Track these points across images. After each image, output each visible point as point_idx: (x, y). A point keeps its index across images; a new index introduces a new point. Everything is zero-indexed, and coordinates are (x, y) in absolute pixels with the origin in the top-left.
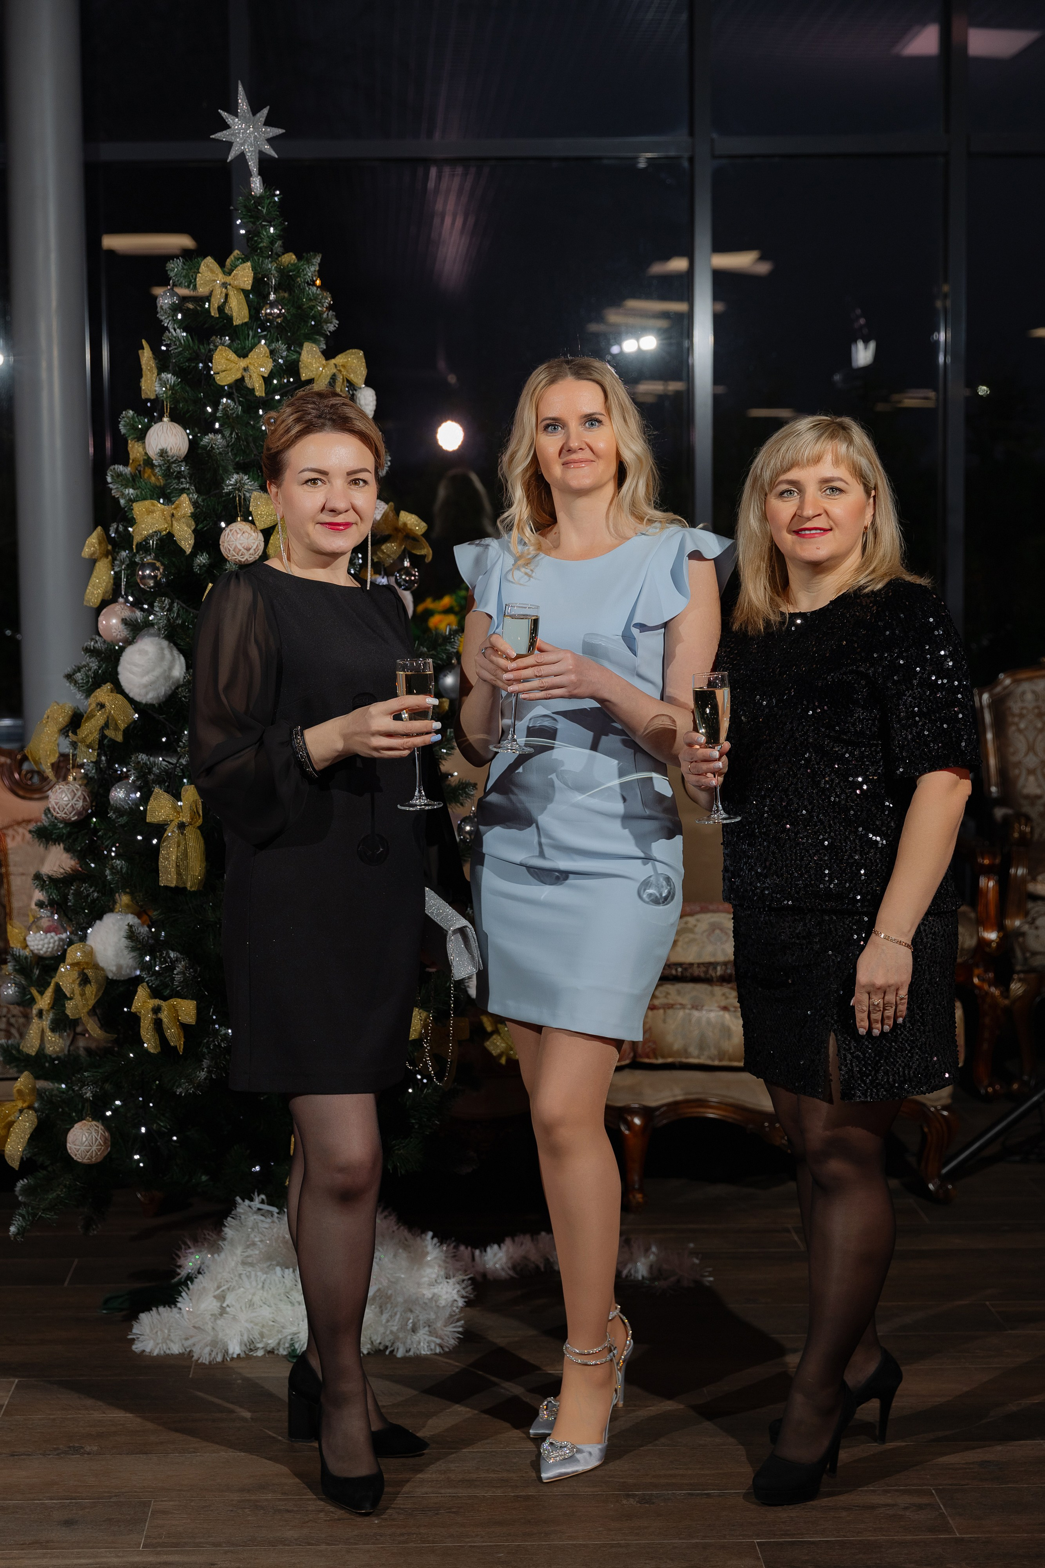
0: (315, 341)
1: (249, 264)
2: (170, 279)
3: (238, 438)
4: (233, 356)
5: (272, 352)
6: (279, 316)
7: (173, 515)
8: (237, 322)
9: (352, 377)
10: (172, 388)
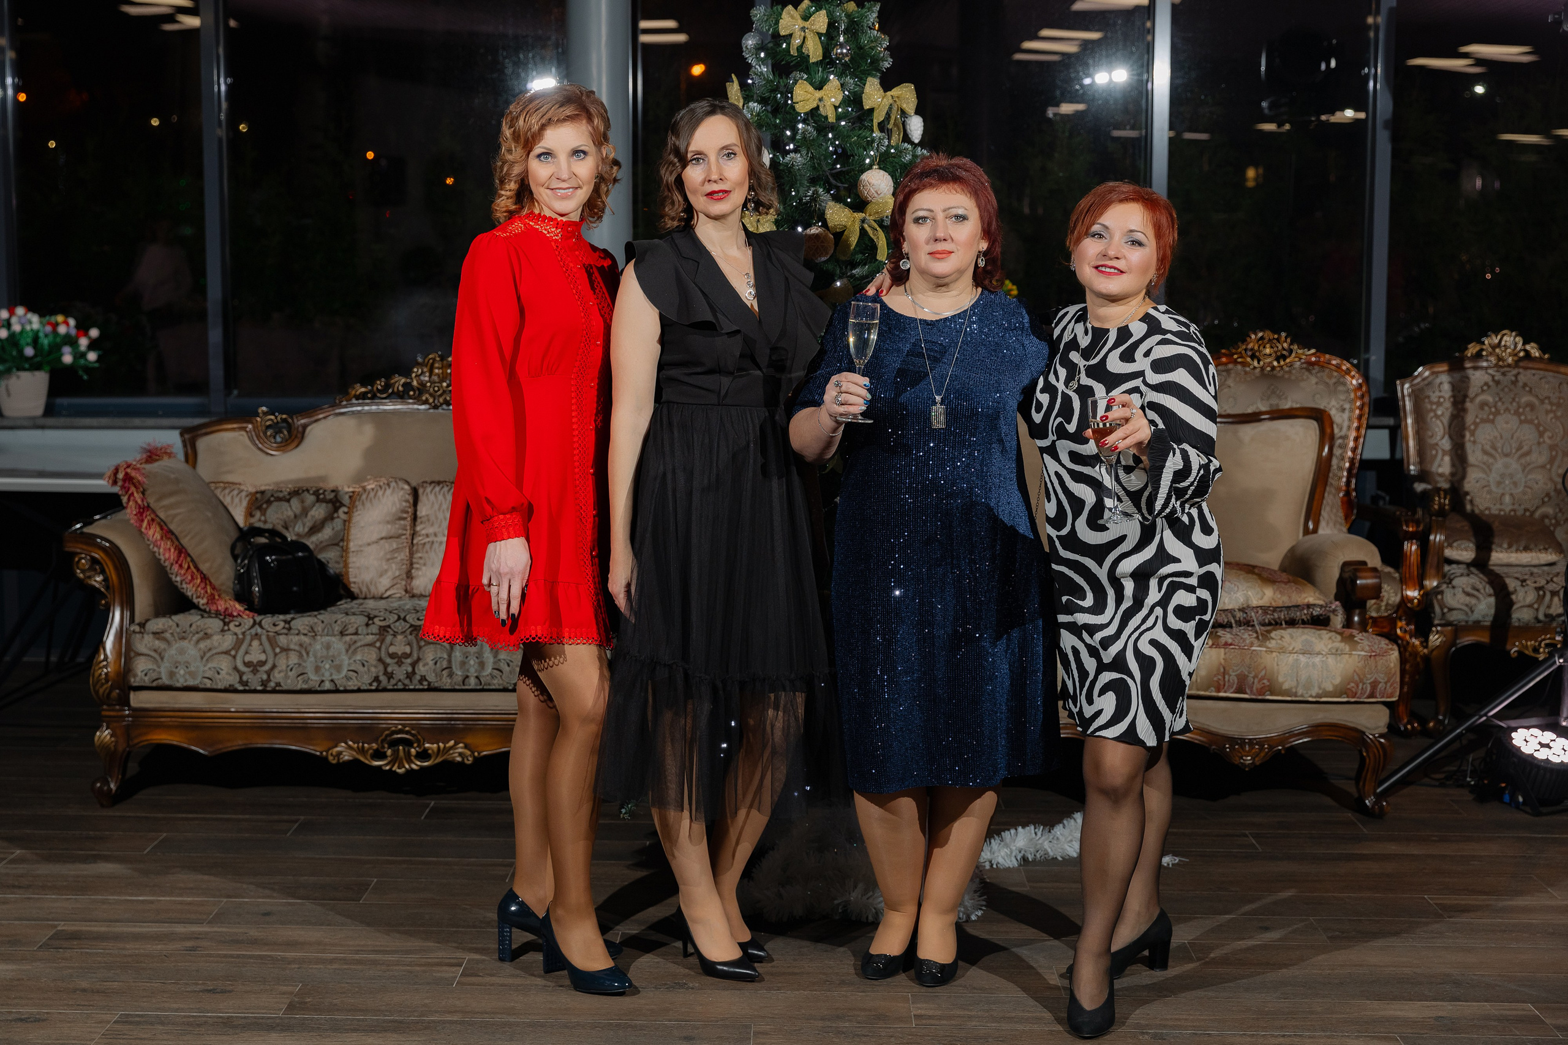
0: (874, 76)
1: (823, 12)
2: (753, 24)
3: (812, 158)
4: (811, 89)
5: (842, 85)
6: (847, 55)
7: (758, 221)
8: (812, 60)
9: (904, 106)
10: (758, 114)
